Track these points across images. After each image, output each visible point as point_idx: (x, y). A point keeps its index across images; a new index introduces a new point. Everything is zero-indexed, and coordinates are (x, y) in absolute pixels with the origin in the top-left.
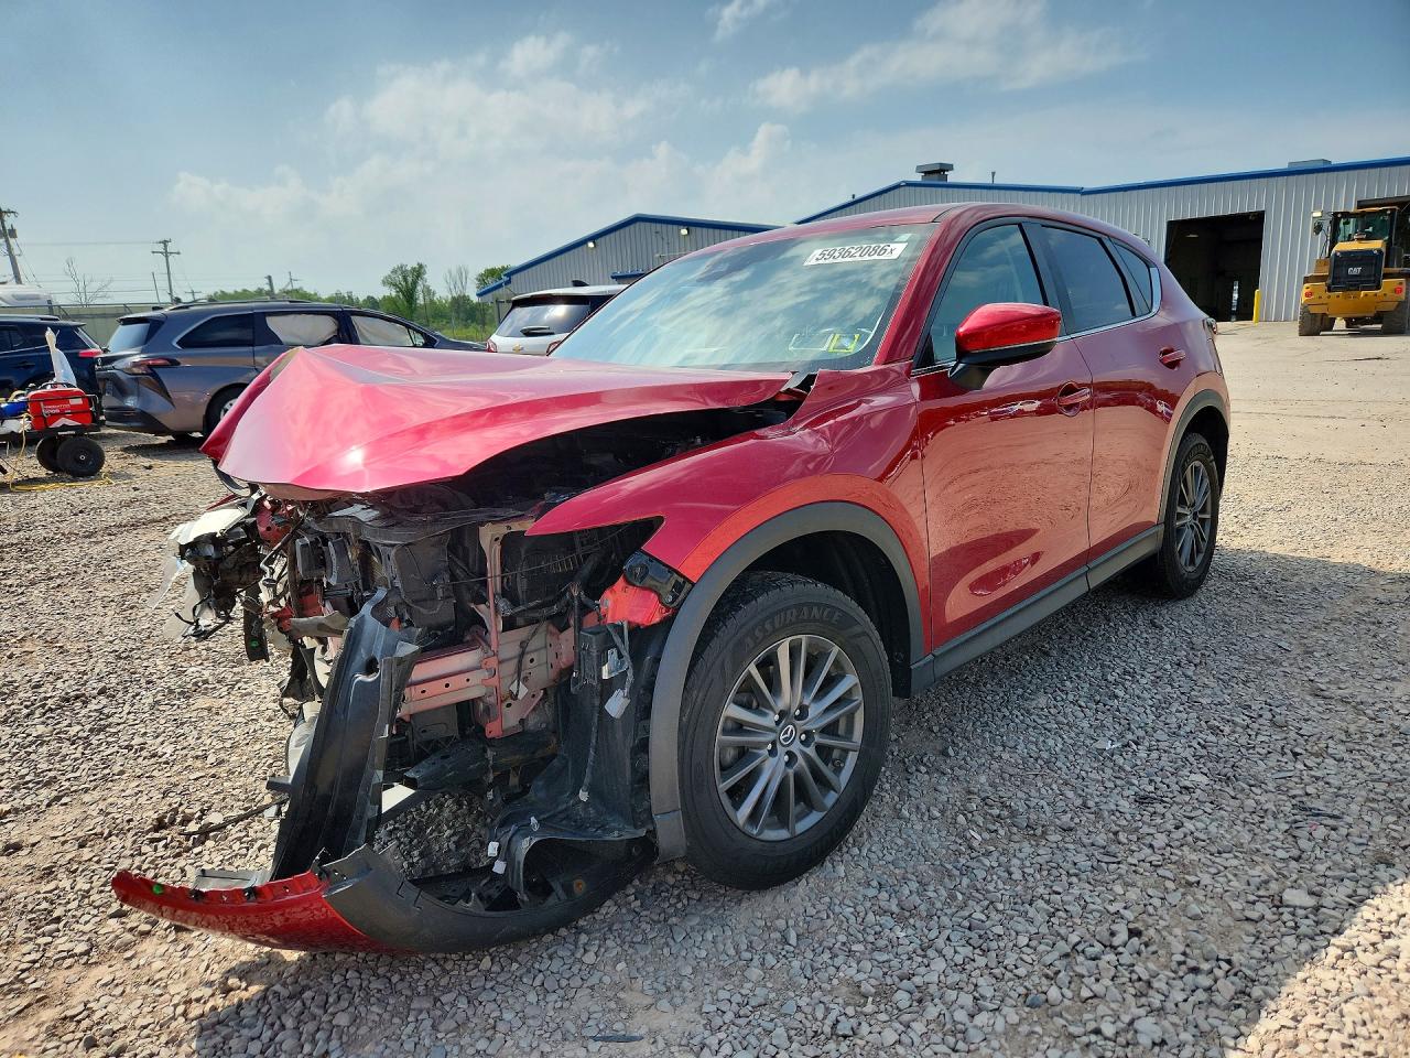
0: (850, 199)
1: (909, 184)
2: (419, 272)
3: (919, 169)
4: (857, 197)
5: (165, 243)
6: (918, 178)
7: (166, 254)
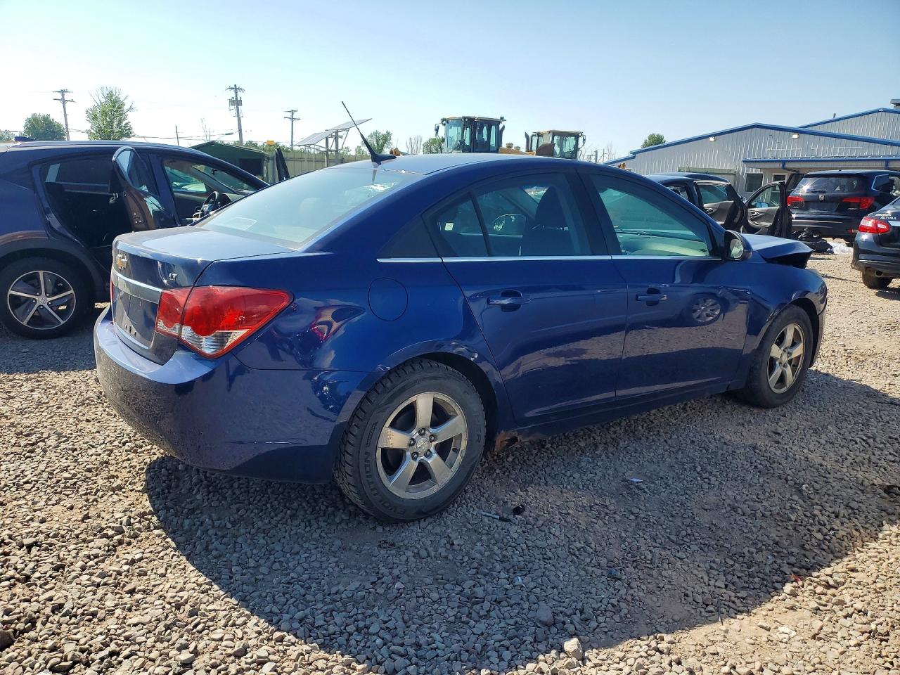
0: (831, 118)
1: (886, 111)
2: (386, 138)
3: (893, 102)
4: (837, 117)
5: (292, 112)
6: (892, 107)
7: (292, 119)
